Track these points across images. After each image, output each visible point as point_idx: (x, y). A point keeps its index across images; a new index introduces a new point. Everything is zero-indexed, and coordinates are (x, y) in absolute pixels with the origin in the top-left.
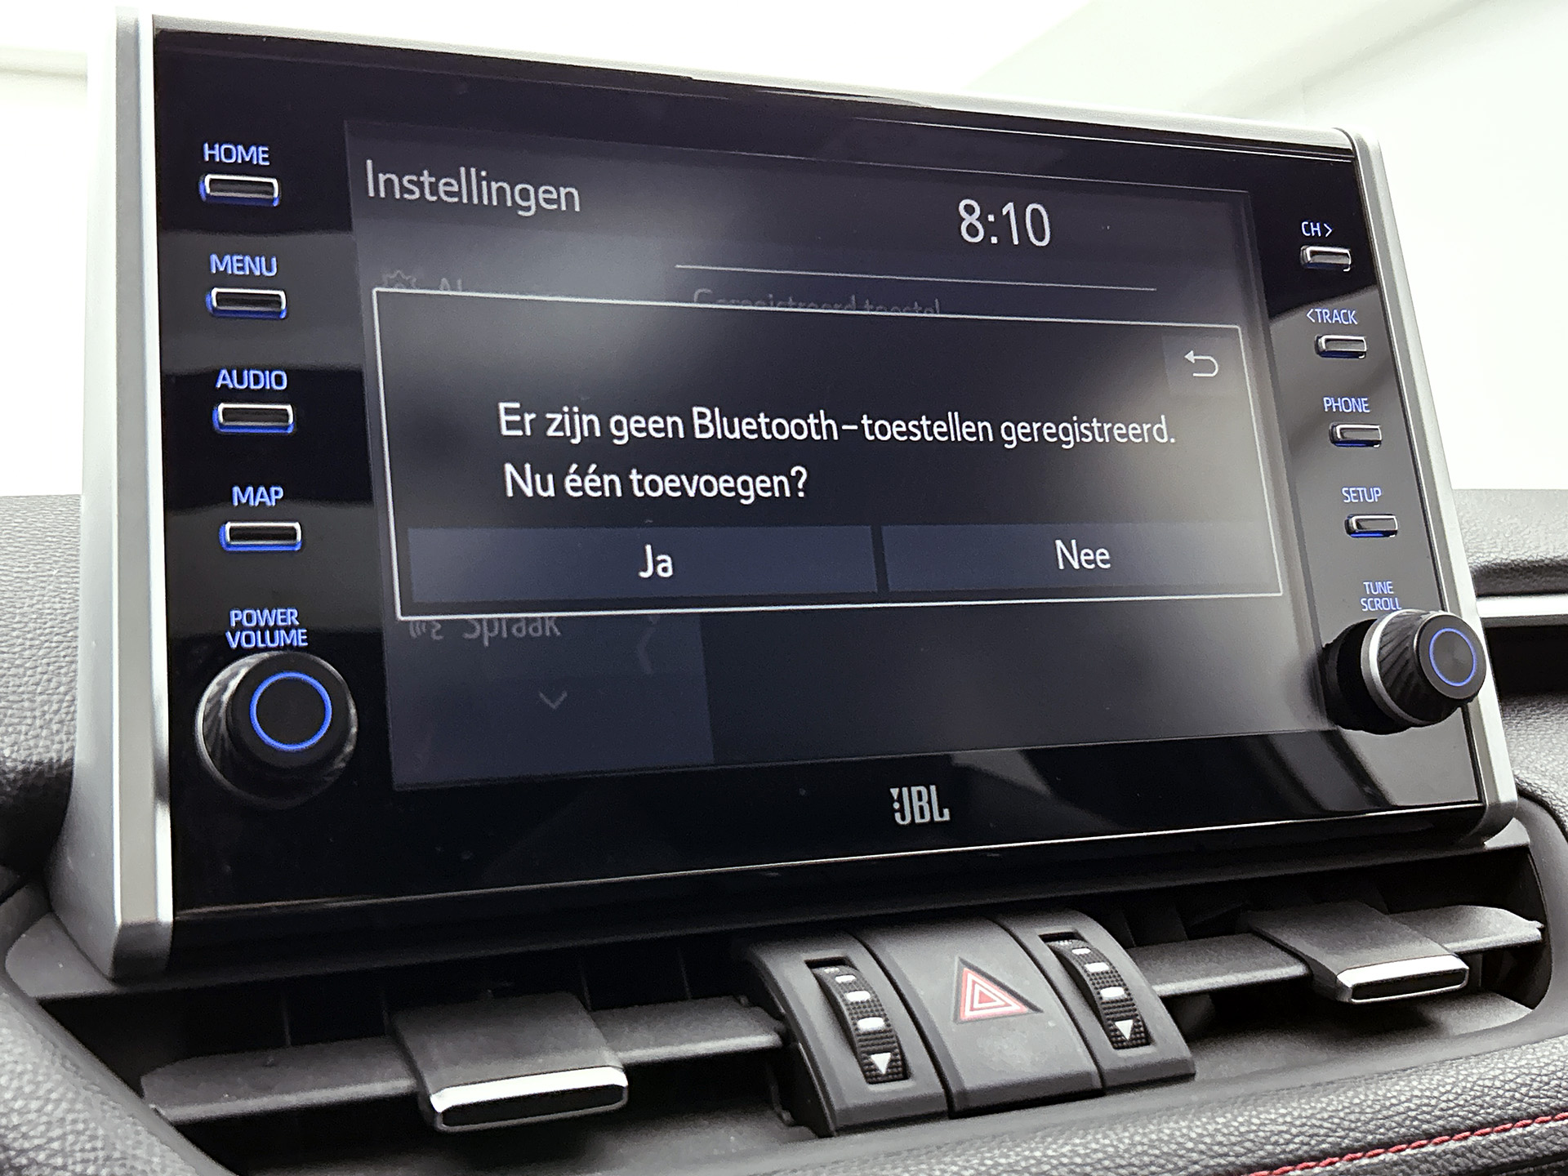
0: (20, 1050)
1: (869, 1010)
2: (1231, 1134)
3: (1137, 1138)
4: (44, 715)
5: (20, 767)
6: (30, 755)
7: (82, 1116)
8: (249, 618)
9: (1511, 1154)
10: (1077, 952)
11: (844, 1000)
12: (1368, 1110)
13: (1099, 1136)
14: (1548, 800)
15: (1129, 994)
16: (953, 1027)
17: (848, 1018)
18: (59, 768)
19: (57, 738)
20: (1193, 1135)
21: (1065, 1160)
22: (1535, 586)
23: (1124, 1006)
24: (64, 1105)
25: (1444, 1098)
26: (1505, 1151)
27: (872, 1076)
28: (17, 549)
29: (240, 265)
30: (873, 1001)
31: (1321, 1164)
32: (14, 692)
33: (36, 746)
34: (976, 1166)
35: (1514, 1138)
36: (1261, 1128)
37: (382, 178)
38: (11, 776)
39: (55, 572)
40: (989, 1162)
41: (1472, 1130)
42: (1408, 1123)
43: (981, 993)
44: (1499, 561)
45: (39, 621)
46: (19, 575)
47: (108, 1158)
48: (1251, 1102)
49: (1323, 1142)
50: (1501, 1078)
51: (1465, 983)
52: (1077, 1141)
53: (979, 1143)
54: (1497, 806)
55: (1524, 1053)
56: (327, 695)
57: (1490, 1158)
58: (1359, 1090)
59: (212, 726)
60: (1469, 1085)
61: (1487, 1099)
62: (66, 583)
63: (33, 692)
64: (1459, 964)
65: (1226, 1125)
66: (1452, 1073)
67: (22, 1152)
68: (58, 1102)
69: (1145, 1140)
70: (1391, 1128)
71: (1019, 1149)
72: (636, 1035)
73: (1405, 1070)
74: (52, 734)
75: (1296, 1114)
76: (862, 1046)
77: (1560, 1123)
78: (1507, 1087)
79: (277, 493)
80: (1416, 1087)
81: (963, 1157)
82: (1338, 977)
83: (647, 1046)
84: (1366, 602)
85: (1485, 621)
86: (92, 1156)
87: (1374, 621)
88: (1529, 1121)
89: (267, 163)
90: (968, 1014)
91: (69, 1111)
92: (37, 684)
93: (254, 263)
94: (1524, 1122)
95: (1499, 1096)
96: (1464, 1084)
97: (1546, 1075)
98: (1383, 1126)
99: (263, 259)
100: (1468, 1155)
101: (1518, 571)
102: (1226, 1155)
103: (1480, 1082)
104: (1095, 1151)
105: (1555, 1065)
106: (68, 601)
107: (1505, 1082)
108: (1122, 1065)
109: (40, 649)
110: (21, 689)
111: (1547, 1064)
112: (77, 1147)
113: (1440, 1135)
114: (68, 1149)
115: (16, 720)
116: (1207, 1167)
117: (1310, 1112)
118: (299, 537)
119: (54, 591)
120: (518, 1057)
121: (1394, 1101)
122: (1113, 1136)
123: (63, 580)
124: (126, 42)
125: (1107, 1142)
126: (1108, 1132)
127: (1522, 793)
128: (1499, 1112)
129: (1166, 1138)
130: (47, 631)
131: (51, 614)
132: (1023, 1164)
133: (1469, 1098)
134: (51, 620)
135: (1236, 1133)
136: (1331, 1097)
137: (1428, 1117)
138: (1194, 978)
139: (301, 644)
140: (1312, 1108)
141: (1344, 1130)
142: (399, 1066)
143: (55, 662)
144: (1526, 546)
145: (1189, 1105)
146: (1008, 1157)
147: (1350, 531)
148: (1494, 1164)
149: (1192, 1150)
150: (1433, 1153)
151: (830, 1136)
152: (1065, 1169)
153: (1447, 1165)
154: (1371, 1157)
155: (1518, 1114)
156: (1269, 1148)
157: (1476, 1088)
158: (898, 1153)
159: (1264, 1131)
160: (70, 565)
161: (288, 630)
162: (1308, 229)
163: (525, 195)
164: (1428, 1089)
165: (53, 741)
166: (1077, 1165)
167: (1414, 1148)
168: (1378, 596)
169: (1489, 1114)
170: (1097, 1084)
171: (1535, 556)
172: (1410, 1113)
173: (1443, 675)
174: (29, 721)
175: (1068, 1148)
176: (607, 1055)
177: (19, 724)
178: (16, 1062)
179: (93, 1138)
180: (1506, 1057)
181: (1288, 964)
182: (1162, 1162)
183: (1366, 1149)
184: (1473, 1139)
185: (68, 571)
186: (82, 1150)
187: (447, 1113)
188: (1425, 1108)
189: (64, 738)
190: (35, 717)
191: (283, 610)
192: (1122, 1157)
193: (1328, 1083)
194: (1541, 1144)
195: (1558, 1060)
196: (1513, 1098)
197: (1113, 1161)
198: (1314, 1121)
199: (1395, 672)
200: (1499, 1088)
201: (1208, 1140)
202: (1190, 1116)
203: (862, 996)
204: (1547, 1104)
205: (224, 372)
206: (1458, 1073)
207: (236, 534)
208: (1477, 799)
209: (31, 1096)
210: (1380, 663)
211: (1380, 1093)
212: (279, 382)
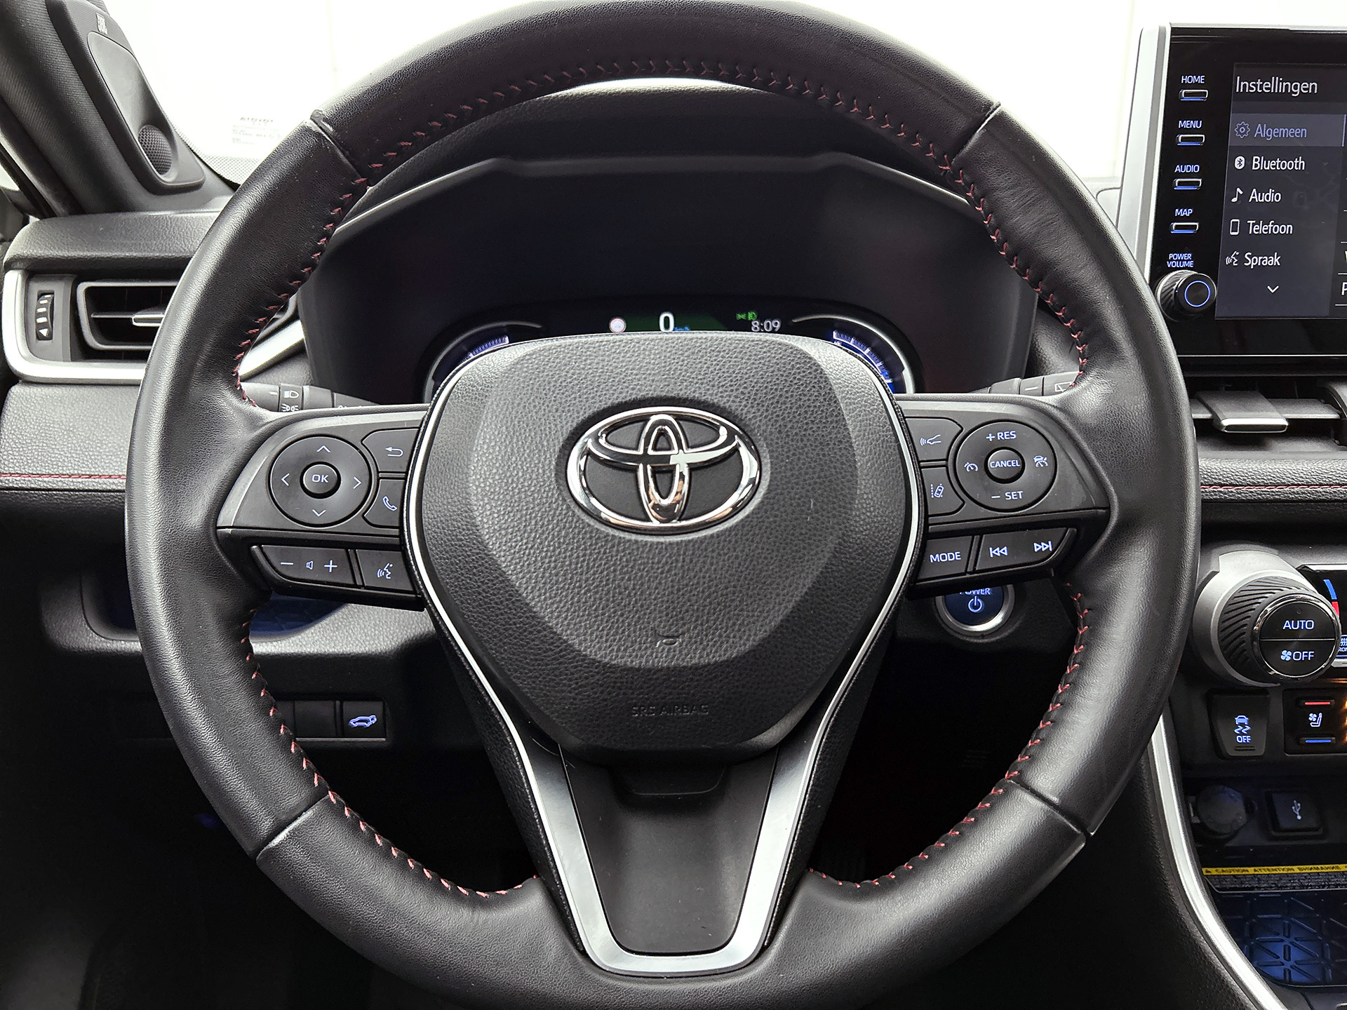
8: (1175, 257)
29: (1189, 125)
37: (1242, 83)
56: (1209, 290)
59: (1166, 296)
79: (1191, 211)
83: (1291, 413)
89: (1204, 83)
93: (1194, 123)
99: (1197, 122)
118: (1197, 229)
120: (1249, 411)
124: (1162, 33)
139: (1191, 266)
161: (1187, 261)
163: (1296, 87)
176: (1278, 414)
187: (1226, 426)
191: (1187, 254)
205: (1178, 166)
207: (1177, 227)
212: (1196, 169)
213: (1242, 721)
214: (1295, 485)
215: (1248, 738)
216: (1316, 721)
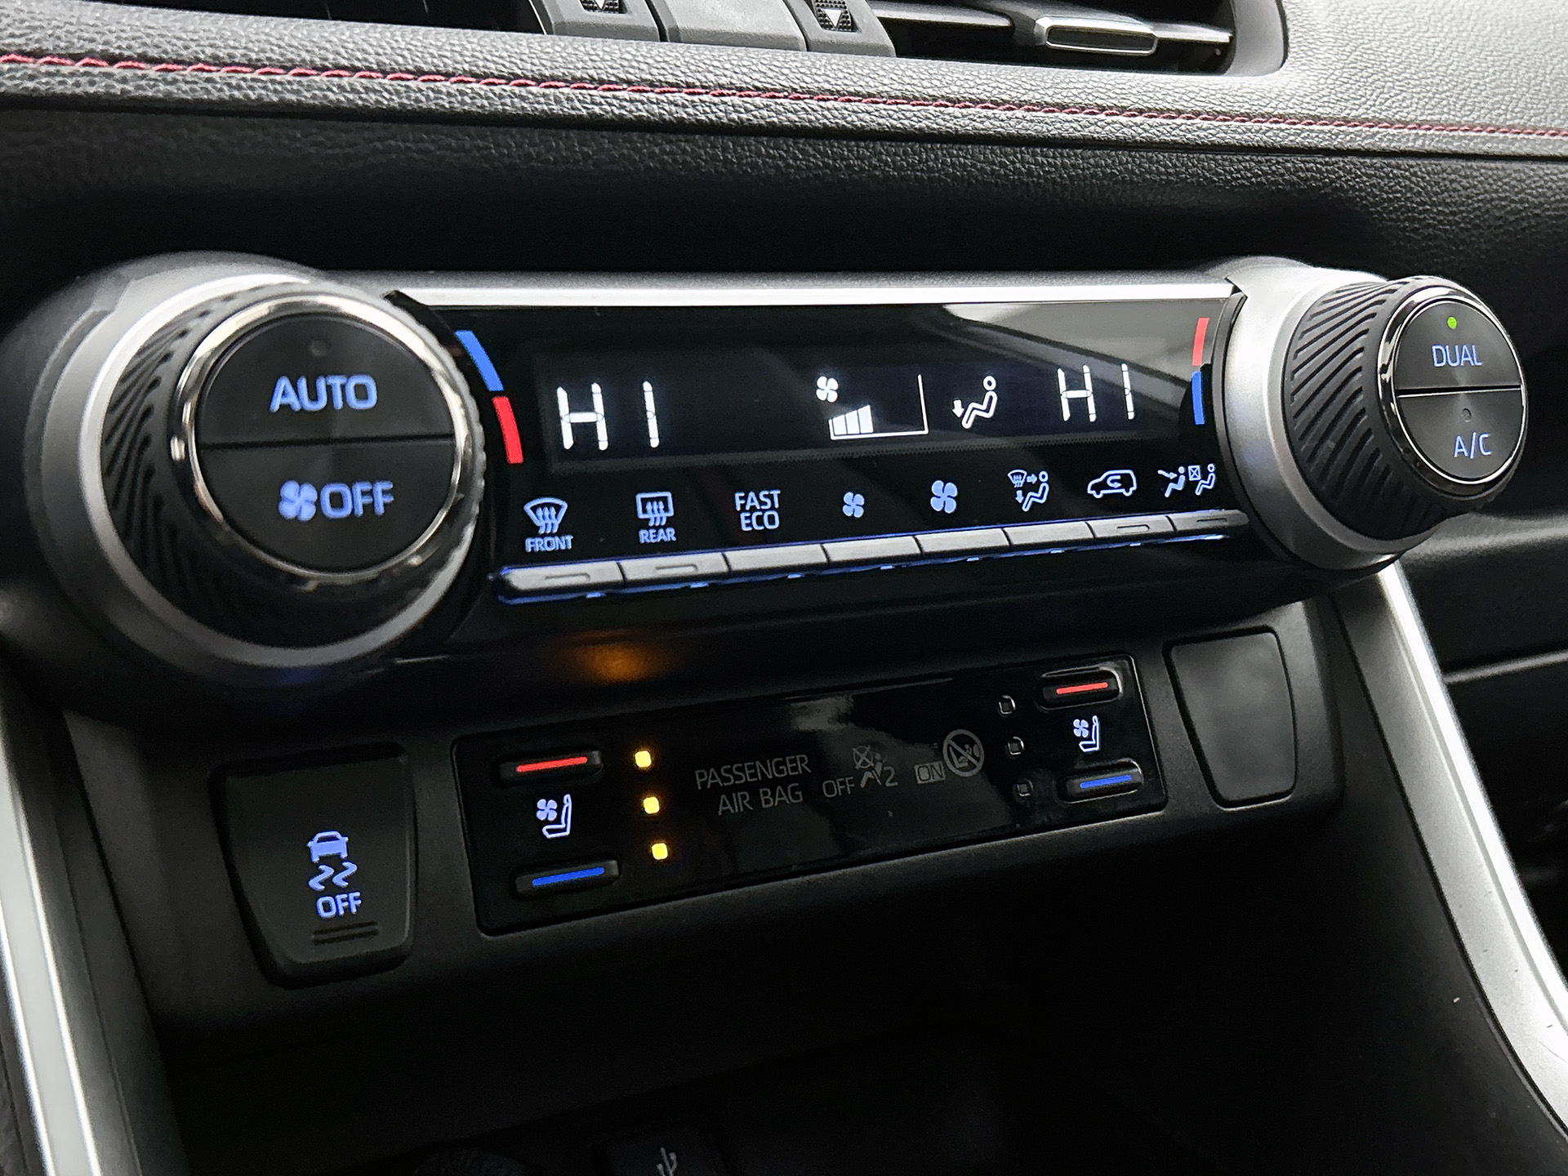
26: (1168, 132)
35: (1178, 124)
41: (1141, 112)
51: (1153, 50)
57: (1154, 134)
82: (1037, 21)
100: (1134, 128)
108: (828, 38)
113: (1111, 109)
116: (895, 90)
128: (1167, 105)
148: (1156, 139)
150: (1102, 120)
153: (1115, 131)
155: (1182, 109)
169: (1158, 104)
170: (804, 45)
183: (1043, 106)
184: (1140, 118)
194: (1201, 133)
204: (1210, 108)
213: (329, 849)
214: (344, 68)
215: (354, 901)
216: (557, 821)
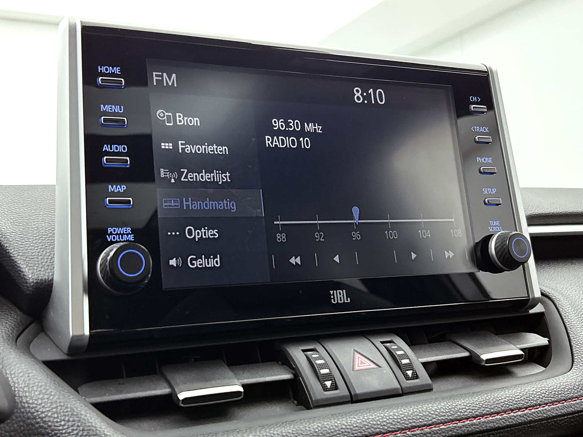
0: (40, 378)
1: (324, 366)
2: (446, 409)
3: (415, 410)
4: (42, 263)
5: (35, 281)
6: (38, 277)
7: (62, 400)
8: (114, 231)
9: (539, 416)
10: (393, 347)
11: (316, 363)
12: (492, 401)
13: (402, 409)
14: (551, 296)
15: (411, 362)
16: (352, 373)
17: (317, 369)
18: (49, 281)
19: (47, 271)
20: (434, 409)
21: (391, 417)
22: (547, 222)
23: (409, 366)
24: (56, 397)
25: (517, 397)
26: (537, 416)
27: (325, 389)
28: (27, 205)
29: (111, 108)
30: (325, 363)
31: (476, 419)
32: (31, 255)
33: (40, 274)
34: (362, 419)
35: (540, 411)
36: (456, 407)
38: (32, 284)
39: (41, 213)
40: (366, 418)
41: (526, 408)
42: (505, 405)
43: (361, 361)
44: (534, 213)
45: (38, 230)
46: (29, 214)
47: (72, 415)
48: (452, 398)
49: (477, 412)
50: (536, 391)
51: (523, 359)
52: (395, 411)
53: (362, 411)
54: (534, 298)
55: (543, 383)
56: (143, 258)
57: (532, 417)
58: (488, 394)
59: (103, 268)
60: (525, 393)
61: (531, 398)
62: (45, 217)
63: (38, 255)
64: (521, 353)
65: (444, 406)
66: (519, 389)
67: (42, 412)
68: (54, 395)
69: (418, 411)
70: (499, 408)
71: (376, 413)
72: (245, 375)
73: (503, 388)
74: (45, 270)
75: (467, 402)
76: (322, 379)
77: (555, 406)
78: (538, 394)
79: (124, 188)
80: (507, 394)
81: (357, 416)
82: (481, 356)
83: (249, 378)
84: (490, 228)
85: (530, 234)
86: (67, 414)
87: (493, 235)
88: (545, 405)
89: (120, 73)
90: (357, 368)
91: (59, 398)
92: (39, 252)
93: (116, 108)
94: (543, 406)
95: (535, 397)
96: (523, 393)
97: (550, 390)
98: (496, 406)
99: (119, 106)
100: (525, 416)
101: (541, 217)
102: (445, 416)
103: (529, 392)
104: (401, 414)
105: (554, 387)
106: (47, 223)
107: (537, 392)
108: (409, 385)
109: (39, 240)
110: (34, 254)
111: (551, 386)
112: (62, 411)
113: (515, 410)
114: (58, 412)
115: (33, 265)
116: (438, 420)
117: (472, 401)
118: (132, 203)
119: (42, 220)
120: (207, 381)
121: (500, 398)
122: (407, 409)
123: (44, 216)
125: (405, 411)
126: (405, 408)
127: (542, 294)
128: (535, 402)
129: (425, 410)
130: (41, 234)
131: (42, 228)
132: (377, 418)
133: (525, 397)
134: (42, 230)
135: (448, 409)
136: (479, 397)
137: (511, 404)
138: (432, 356)
139: (132, 240)
140: (473, 400)
141: (484, 408)
142: (165, 384)
143: (45, 245)
144: (544, 208)
145: (432, 399)
146: (372, 416)
147: (485, 204)
148: (533, 420)
149: (433, 414)
150: (513, 416)
151: (312, 409)
152: (392, 420)
153: (518, 420)
154: (492, 417)
155: (541, 403)
156: (458, 413)
157: (528, 394)
158: (336, 415)
159: (457, 408)
160: (46, 210)
161: (127, 235)
162: (472, 99)
164: (511, 394)
165: (46, 272)
166: (395, 419)
167: (507, 414)
168: (494, 226)
169: (532, 403)
170: (401, 392)
171: (547, 212)
172: (505, 402)
173: (517, 253)
174: (37, 265)
175: (392, 413)
176: (236, 381)
177: (34, 266)
178: (39, 382)
179: (67, 408)
180: (537, 384)
181: (464, 352)
182: (423, 418)
183: (491, 414)
184: (526, 411)
185: (46, 212)
186: (63, 412)
187: (183, 400)
188: (510, 401)
189: (50, 271)
190: (39, 264)
191: (126, 228)
192: (410, 416)
193: (478, 392)
194: (549, 413)
195: (554, 385)
196: (539, 397)
197: (407, 418)
198: (473, 405)
199: (500, 252)
200: (535, 394)
201: (438, 411)
202: (432, 403)
203: (322, 362)
204: (551, 400)
205: (105, 145)
206: (521, 389)
207: (110, 202)
208: (527, 296)
209: (45, 394)
210: (495, 249)
211: (495, 395)
212: (124, 149)
